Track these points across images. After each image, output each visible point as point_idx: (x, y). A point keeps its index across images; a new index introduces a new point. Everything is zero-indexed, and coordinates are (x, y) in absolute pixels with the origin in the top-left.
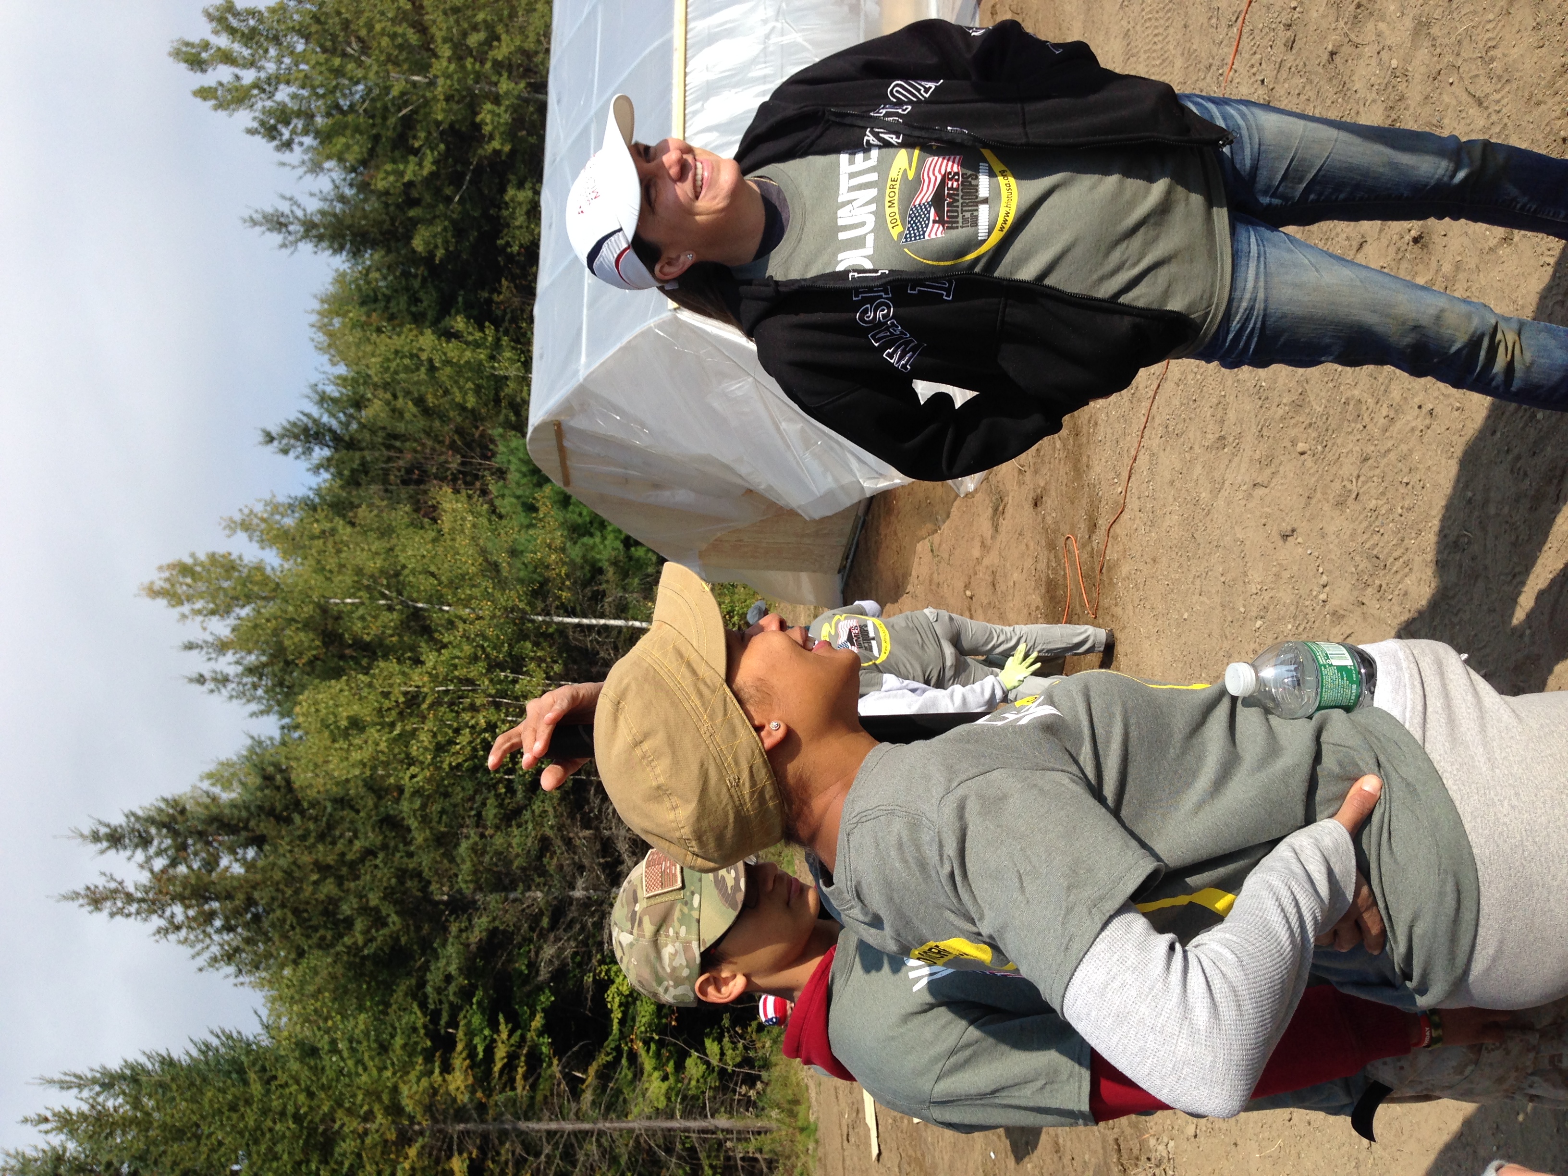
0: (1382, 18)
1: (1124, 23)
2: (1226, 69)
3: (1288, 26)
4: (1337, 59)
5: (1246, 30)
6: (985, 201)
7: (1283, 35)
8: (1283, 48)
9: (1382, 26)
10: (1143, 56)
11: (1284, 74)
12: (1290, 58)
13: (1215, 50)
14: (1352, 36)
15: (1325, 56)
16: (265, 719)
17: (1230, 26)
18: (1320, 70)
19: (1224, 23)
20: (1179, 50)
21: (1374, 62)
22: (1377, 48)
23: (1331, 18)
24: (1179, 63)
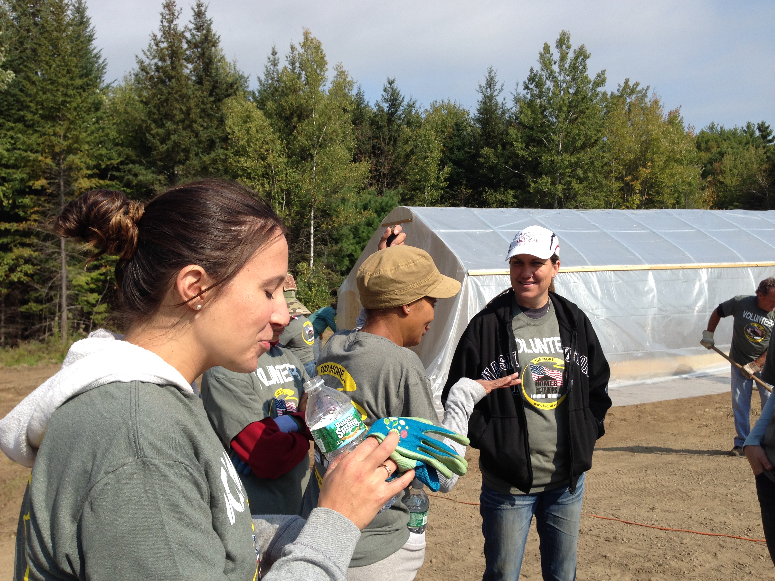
0: (622, 575)
1: (610, 472)
2: (594, 515)
3: (615, 538)
4: (603, 559)
5: (612, 521)
6: (546, 397)
7: (611, 537)
8: (605, 537)
9: (619, 575)
10: (596, 481)
11: (595, 538)
12: (602, 540)
13: (602, 510)
14: (613, 564)
15: (604, 554)
16: (258, 83)
17: (613, 515)
18: (598, 552)
19: (614, 512)
20: (600, 496)
21: (604, 573)
22: (609, 574)
23: (620, 555)
24: (595, 496)
